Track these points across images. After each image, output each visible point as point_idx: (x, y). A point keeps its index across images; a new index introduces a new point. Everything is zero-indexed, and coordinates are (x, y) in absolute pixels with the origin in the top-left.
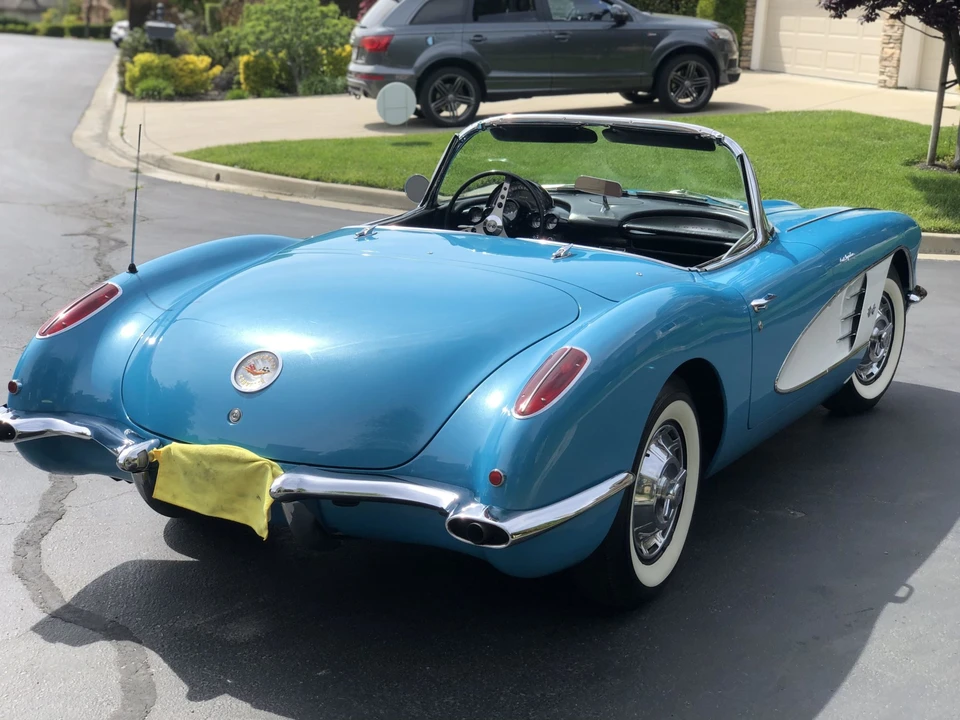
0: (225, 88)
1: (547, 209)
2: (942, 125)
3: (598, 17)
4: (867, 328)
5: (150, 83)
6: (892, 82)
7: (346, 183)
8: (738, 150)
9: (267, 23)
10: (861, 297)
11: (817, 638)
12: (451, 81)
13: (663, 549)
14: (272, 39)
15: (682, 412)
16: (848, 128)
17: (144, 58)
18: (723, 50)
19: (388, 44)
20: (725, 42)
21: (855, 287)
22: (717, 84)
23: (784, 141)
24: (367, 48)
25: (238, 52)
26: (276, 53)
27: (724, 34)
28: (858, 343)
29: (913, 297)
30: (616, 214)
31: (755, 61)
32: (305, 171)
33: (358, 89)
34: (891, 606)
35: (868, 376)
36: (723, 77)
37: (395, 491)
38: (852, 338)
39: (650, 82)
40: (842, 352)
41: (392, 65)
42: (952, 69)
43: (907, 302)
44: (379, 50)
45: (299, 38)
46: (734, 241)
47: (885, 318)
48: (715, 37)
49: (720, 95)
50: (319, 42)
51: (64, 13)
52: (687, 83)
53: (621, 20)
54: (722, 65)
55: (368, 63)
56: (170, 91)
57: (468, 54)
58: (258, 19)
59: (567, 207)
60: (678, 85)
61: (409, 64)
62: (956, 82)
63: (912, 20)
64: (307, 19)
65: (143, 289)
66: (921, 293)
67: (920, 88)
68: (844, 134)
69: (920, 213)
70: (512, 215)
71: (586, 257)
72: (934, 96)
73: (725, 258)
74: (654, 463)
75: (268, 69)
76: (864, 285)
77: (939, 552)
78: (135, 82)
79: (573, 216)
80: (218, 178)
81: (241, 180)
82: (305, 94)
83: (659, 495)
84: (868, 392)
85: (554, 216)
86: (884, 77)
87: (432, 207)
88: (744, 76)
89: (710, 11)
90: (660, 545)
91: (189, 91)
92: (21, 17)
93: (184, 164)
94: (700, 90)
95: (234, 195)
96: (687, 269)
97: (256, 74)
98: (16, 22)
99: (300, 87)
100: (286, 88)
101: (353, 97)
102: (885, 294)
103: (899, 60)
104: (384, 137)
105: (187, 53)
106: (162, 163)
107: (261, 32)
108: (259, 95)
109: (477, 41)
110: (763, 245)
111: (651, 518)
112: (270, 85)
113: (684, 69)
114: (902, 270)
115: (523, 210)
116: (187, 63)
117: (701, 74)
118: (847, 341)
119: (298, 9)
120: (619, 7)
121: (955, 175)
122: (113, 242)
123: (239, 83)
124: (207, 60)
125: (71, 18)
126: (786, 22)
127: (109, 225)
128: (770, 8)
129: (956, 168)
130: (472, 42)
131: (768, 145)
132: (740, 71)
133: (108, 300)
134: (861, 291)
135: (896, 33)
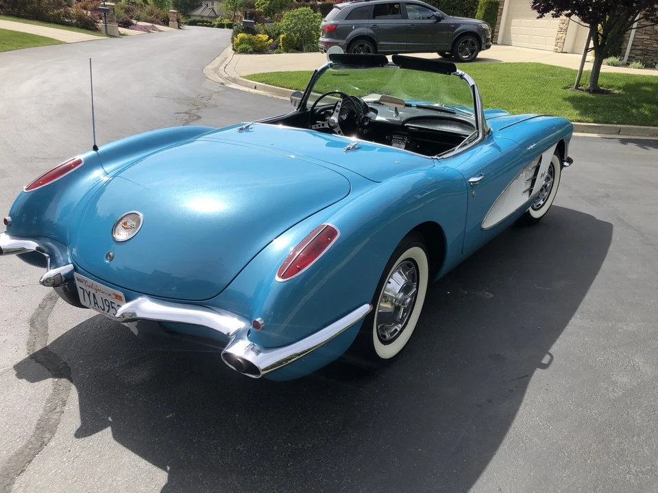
0: (274, 49)
1: (365, 113)
2: (584, 70)
3: (429, 18)
4: (540, 182)
5: (244, 46)
6: (560, 50)
8: (472, 82)
9: (291, 20)
10: (537, 168)
11: (490, 401)
12: (362, 46)
13: (401, 331)
14: (293, 27)
15: (418, 254)
16: (538, 71)
17: (241, 35)
18: (484, 34)
19: (335, 29)
20: (485, 30)
21: (535, 163)
22: (480, 49)
23: (508, 76)
24: (327, 30)
25: (279, 34)
26: (295, 34)
27: (485, 26)
28: (533, 193)
29: (566, 164)
30: (401, 118)
31: (499, 40)
32: (291, 86)
33: (322, 50)
35: (537, 206)
36: (483, 46)
38: (531, 191)
39: (450, 48)
40: (525, 198)
41: (337, 39)
42: (592, 42)
43: (562, 166)
44: (333, 32)
45: (304, 27)
46: (467, 136)
47: (550, 176)
48: (481, 27)
49: (481, 55)
50: (312, 29)
51: (225, 18)
52: (467, 49)
53: (439, 19)
54: (483, 41)
55: (326, 37)
56: (251, 50)
57: (370, 34)
58: (287, 19)
59: (376, 112)
60: (463, 49)
61: (344, 38)
62: (593, 49)
63: (574, 17)
64: (308, 19)
65: (100, 160)
66: (570, 161)
67: (573, 53)
68: (536, 73)
69: (570, 114)
70: (344, 117)
71: (378, 149)
72: (581, 57)
73: (457, 150)
75: (292, 40)
76: (540, 161)
78: (238, 45)
79: (378, 118)
80: (255, 88)
81: (264, 89)
82: (306, 52)
83: (397, 304)
84: (536, 214)
85: (367, 118)
86: (557, 48)
88: (493, 47)
89: (481, 17)
90: (399, 329)
91: (259, 50)
92: (209, 20)
93: (242, 81)
94: (472, 52)
95: (260, 95)
96: (430, 157)
97: (287, 43)
98: (207, 22)
99: (304, 50)
100: (299, 49)
101: (321, 53)
102: (552, 163)
103: (564, 40)
105: (260, 34)
106: (234, 81)
107: (289, 25)
108: (288, 52)
109: (374, 27)
110: (480, 141)
112: (292, 48)
113: (466, 42)
114: (561, 151)
115: (351, 114)
116: (259, 38)
117: (473, 45)
118: (528, 193)
119: (304, 15)
120: (438, 13)
121: (587, 94)
122: (195, 117)
123: (280, 47)
124: (267, 36)
125: (227, 20)
126: (515, 21)
127: (198, 109)
128: (508, 15)
129: (588, 91)
130: (372, 28)
131: (500, 78)
132: (491, 44)
133: (74, 167)
134: (538, 164)
135: (564, 26)
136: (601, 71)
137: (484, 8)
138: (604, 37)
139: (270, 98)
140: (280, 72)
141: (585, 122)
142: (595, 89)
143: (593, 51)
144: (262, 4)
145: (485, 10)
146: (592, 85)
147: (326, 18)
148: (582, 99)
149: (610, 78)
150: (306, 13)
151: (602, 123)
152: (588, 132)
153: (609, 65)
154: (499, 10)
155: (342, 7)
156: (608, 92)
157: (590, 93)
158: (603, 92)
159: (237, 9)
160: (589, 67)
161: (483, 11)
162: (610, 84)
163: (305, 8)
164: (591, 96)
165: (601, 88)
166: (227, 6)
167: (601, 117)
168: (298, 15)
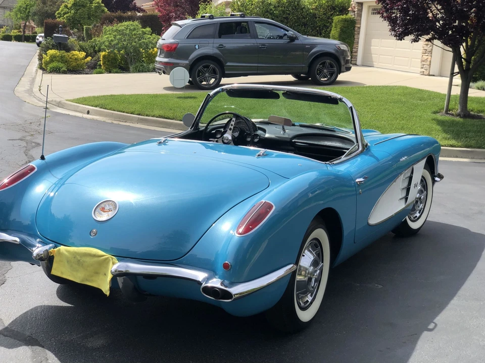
0: (93, 68)
1: (254, 131)
2: (451, 94)
3: (281, 37)
4: (414, 194)
5: (55, 64)
6: (426, 73)
7: (153, 116)
8: (350, 104)
9: (115, 36)
10: (411, 178)
11: (389, 349)
12: (207, 67)
13: (311, 303)
14: (117, 44)
15: (321, 234)
16: (405, 95)
17: (51, 52)
18: (343, 55)
19: (175, 48)
20: (344, 51)
21: (407, 173)
22: (340, 72)
23: (373, 101)
24: (165, 50)
25: (100, 51)
26: (119, 51)
27: (344, 47)
28: (409, 201)
29: (437, 179)
30: (289, 135)
31: (359, 61)
32: (132, 110)
33: (160, 70)
34: (425, 333)
35: (414, 218)
36: (343, 68)
37: (176, 272)
38: (406, 199)
39: (306, 70)
40: (401, 206)
41: (177, 59)
42: (456, 66)
43: (434, 181)
44: (171, 51)
45: (131, 44)
46: (348, 149)
47: (423, 189)
48: (339, 48)
49: (341, 77)
50: (141, 46)
51: (13, 29)
52: (325, 71)
53: (292, 39)
54: (342, 62)
55: (165, 57)
56: (64, 69)
57: (215, 54)
58: (110, 34)
59: (264, 131)
60: (320, 72)
61: (186, 58)
62: (458, 73)
63: (436, 42)
64: (135, 35)
65: (48, 168)
66: (441, 177)
67: (441, 76)
68: (403, 98)
69: (440, 138)
70: (236, 134)
71: (273, 156)
72: (448, 79)
73: (343, 158)
74: (307, 260)
75: (115, 59)
76: (412, 172)
77: (449, 306)
78: (47, 63)
79: (267, 135)
80: (88, 113)
81: (100, 114)
82: (133, 72)
83: (309, 276)
84: (414, 226)
85: (257, 135)
86: (423, 70)
87: (196, 130)
88: (353, 68)
89: (337, 36)
90: (310, 301)
91: (74, 69)
93: (70, 105)
94: (331, 74)
95: (96, 121)
96: (324, 163)
97: (109, 61)
99: (131, 68)
100: (124, 68)
101: (158, 74)
102: (423, 177)
103: (430, 62)
104: (173, 94)
105: (75, 51)
106: (60, 105)
107: (112, 41)
108: (110, 72)
109: (220, 47)
110: (362, 152)
111: (305, 288)
112: (116, 67)
113: (324, 64)
114: (431, 165)
115: (242, 132)
116: (74, 55)
117: (332, 66)
118: (404, 200)
119: (130, 30)
120: (291, 32)
121: (458, 119)
122: (34, 144)
123: (100, 65)
124: (84, 54)
125: (16, 31)
126: (374, 42)
127: (32, 135)
128: (366, 35)
129: (459, 115)
130: (218, 48)
131: (365, 102)
132: (351, 65)
133: (30, 173)
134: (411, 175)
135: (429, 48)
136: (469, 95)
137: (339, 26)
138: (468, 61)
139: (110, 123)
140: (114, 96)
141: (458, 147)
142: (466, 114)
143: (459, 75)
144: (65, 14)
145: (341, 29)
146: (462, 110)
147: (164, 36)
148: (453, 123)
149: (480, 103)
150: (132, 28)
151: (474, 148)
152: (462, 157)
153: (479, 89)
154: (356, 29)
155: (183, 25)
156: (480, 118)
157: (461, 117)
158: (473, 117)
159: (30, 18)
160: (457, 91)
161: (339, 30)
162: (480, 109)
163: (131, 23)
164: (461, 120)
165: (472, 113)
166: (17, 15)
167: (474, 142)
168: (123, 30)
